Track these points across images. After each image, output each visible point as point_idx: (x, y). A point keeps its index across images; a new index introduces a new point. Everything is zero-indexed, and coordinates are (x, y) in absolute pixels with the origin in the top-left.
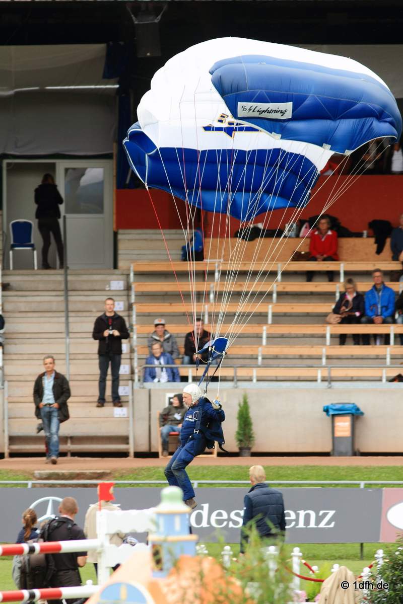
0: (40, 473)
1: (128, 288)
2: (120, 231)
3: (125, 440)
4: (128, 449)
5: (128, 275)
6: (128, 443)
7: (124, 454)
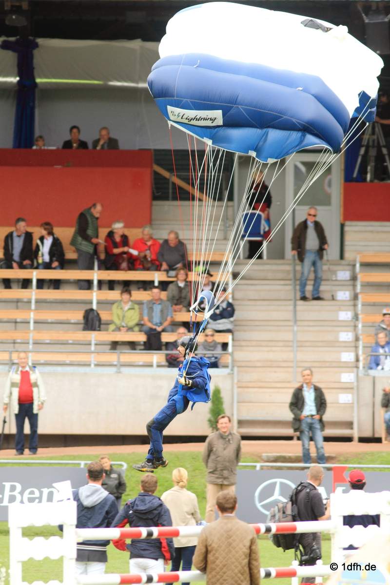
0: (267, 456)
1: (354, 278)
2: (347, 223)
3: (350, 425)
4: (352, 434)
5: (354, 266)
6: (352, 429)
7: (349, 439)
